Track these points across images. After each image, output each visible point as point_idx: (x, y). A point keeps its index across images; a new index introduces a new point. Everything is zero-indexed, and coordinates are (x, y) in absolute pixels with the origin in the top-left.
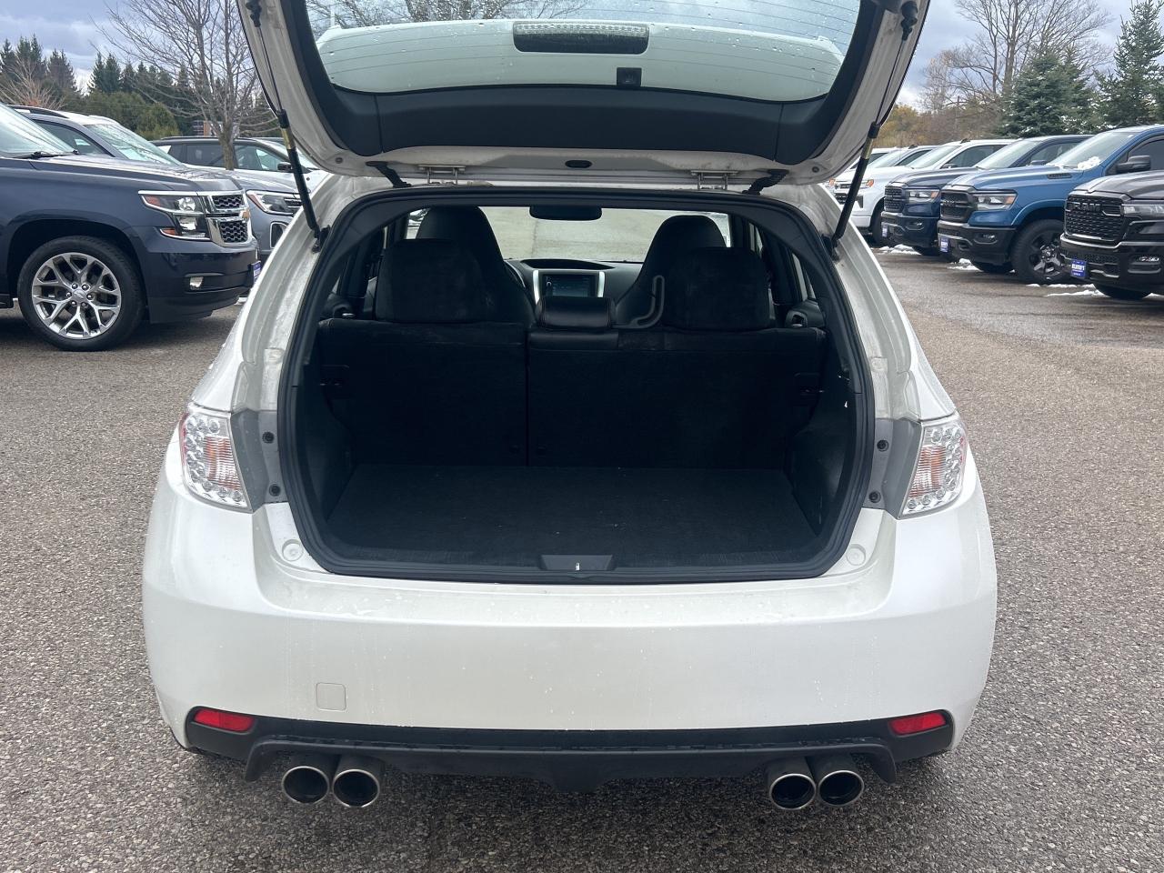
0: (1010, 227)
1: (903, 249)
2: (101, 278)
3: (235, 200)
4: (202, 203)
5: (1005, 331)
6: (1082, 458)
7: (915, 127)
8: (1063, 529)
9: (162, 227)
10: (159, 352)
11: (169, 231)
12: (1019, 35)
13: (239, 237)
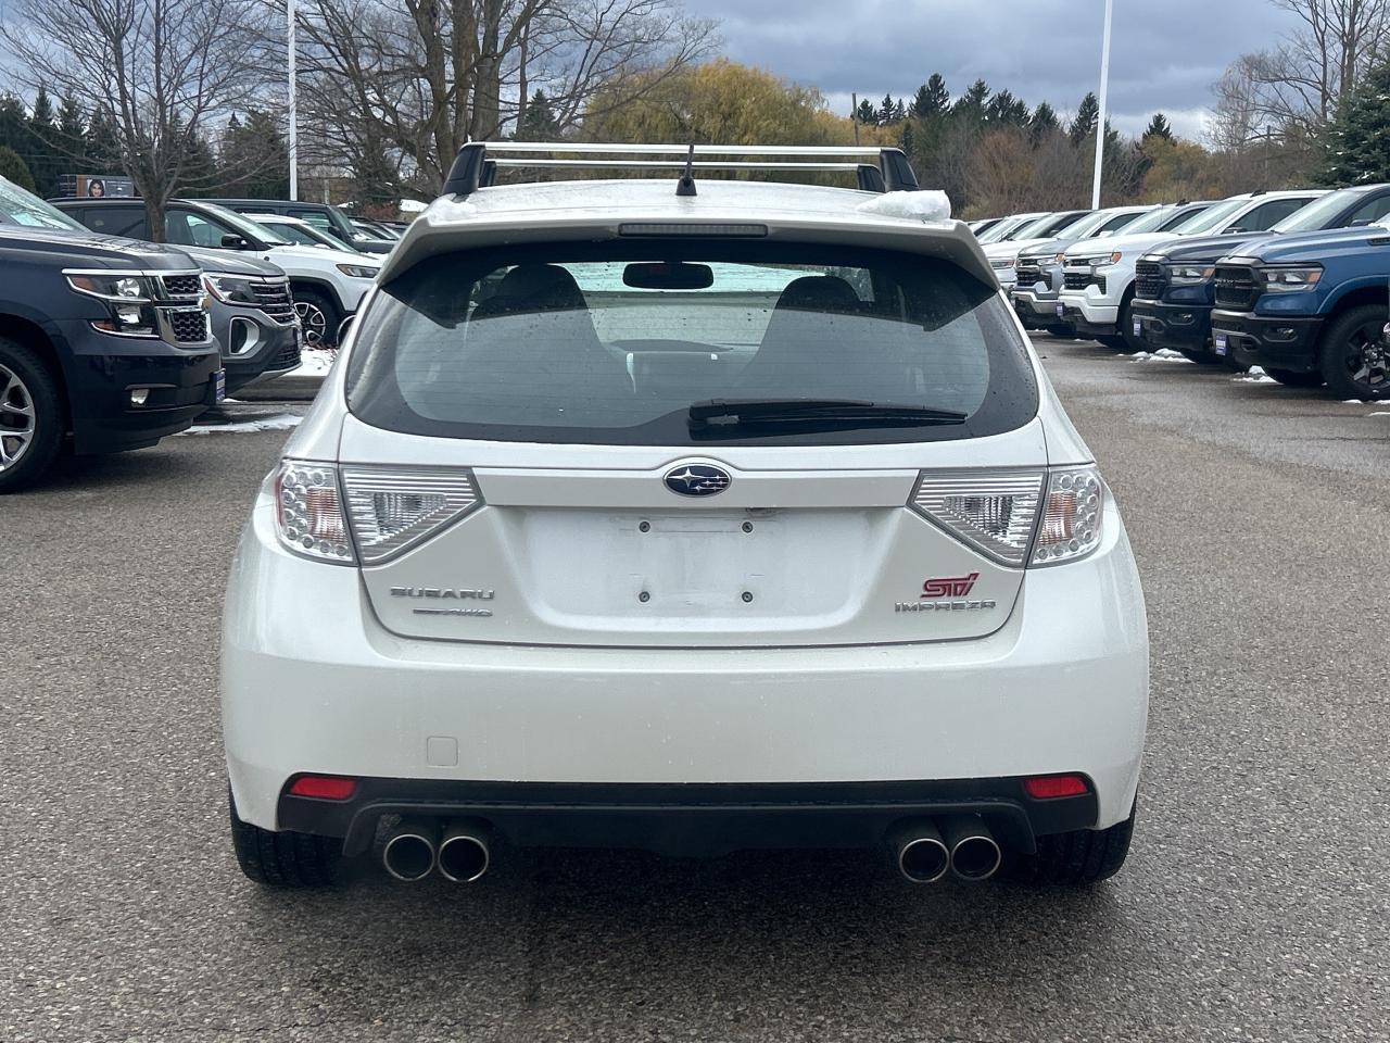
0: (1318, 316)
1: (1167, 355)
2: (7, 392)
3: (191, 283)
4: (147, 285)
5: (1294, 460)
6: (1362, 606)
7: (1201, 174)
8: (1316, 681)
9: (94, 320)
10: (87, 495)
11: (101, 325)
12: (1361, 30)
13: (197, 334)
